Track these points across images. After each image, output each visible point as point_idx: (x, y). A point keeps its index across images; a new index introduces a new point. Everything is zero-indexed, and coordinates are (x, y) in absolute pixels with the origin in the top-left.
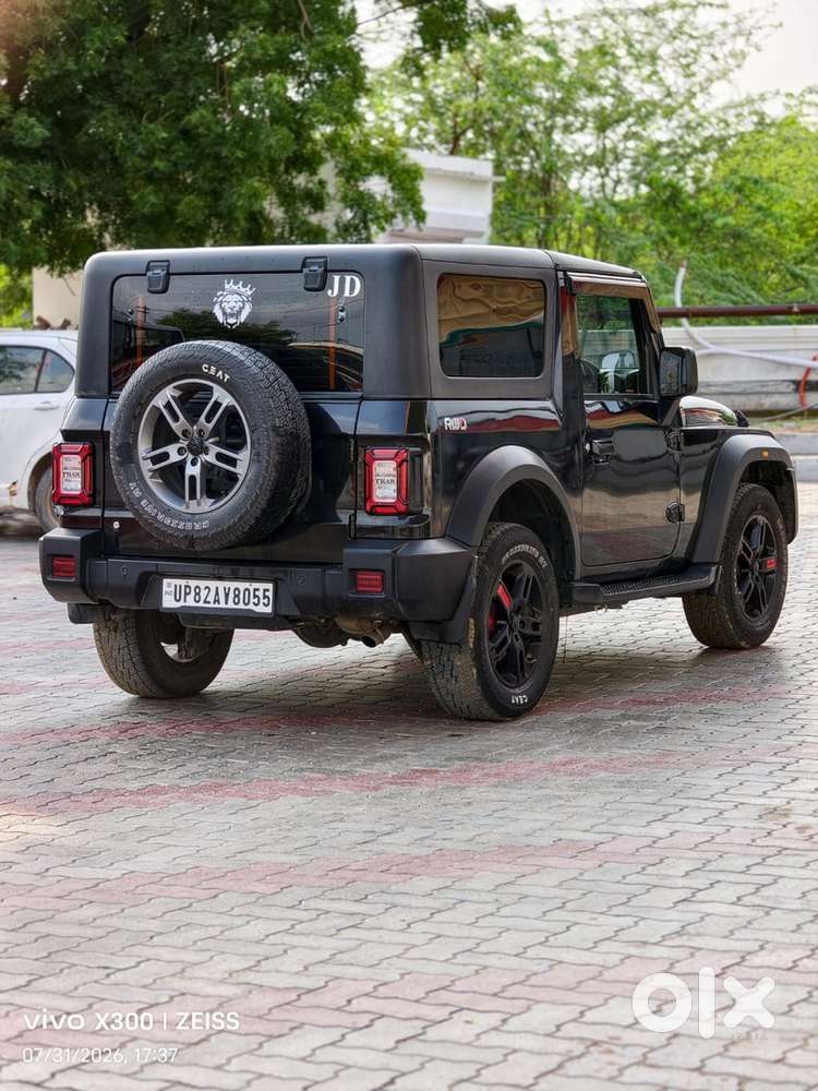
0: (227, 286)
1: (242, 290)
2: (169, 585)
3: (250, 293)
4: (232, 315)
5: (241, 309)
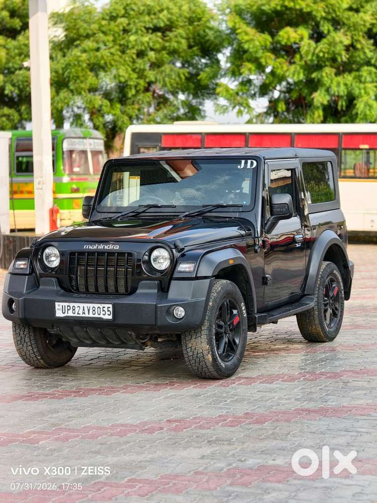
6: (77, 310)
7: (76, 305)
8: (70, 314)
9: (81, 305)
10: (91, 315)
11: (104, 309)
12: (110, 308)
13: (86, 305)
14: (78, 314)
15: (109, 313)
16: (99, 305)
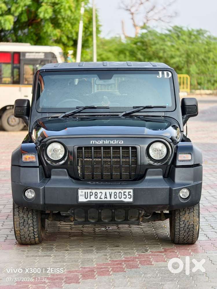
6: (99, 195)
7: (98, 191)
8: (93, 198)
9: (103, 191)
10: (113, 199)
11: (125, 193)
12: (130, 192)
13: (108, 191)
14: (100, 198)
15: (130, 196)
16: (120, 191)
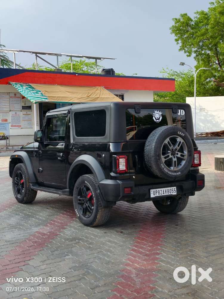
0: (155, 112)
1: (159, 113)
2: (152, 191)
3: (161, 114)
4: (158, 119)
5: (160, 118)
